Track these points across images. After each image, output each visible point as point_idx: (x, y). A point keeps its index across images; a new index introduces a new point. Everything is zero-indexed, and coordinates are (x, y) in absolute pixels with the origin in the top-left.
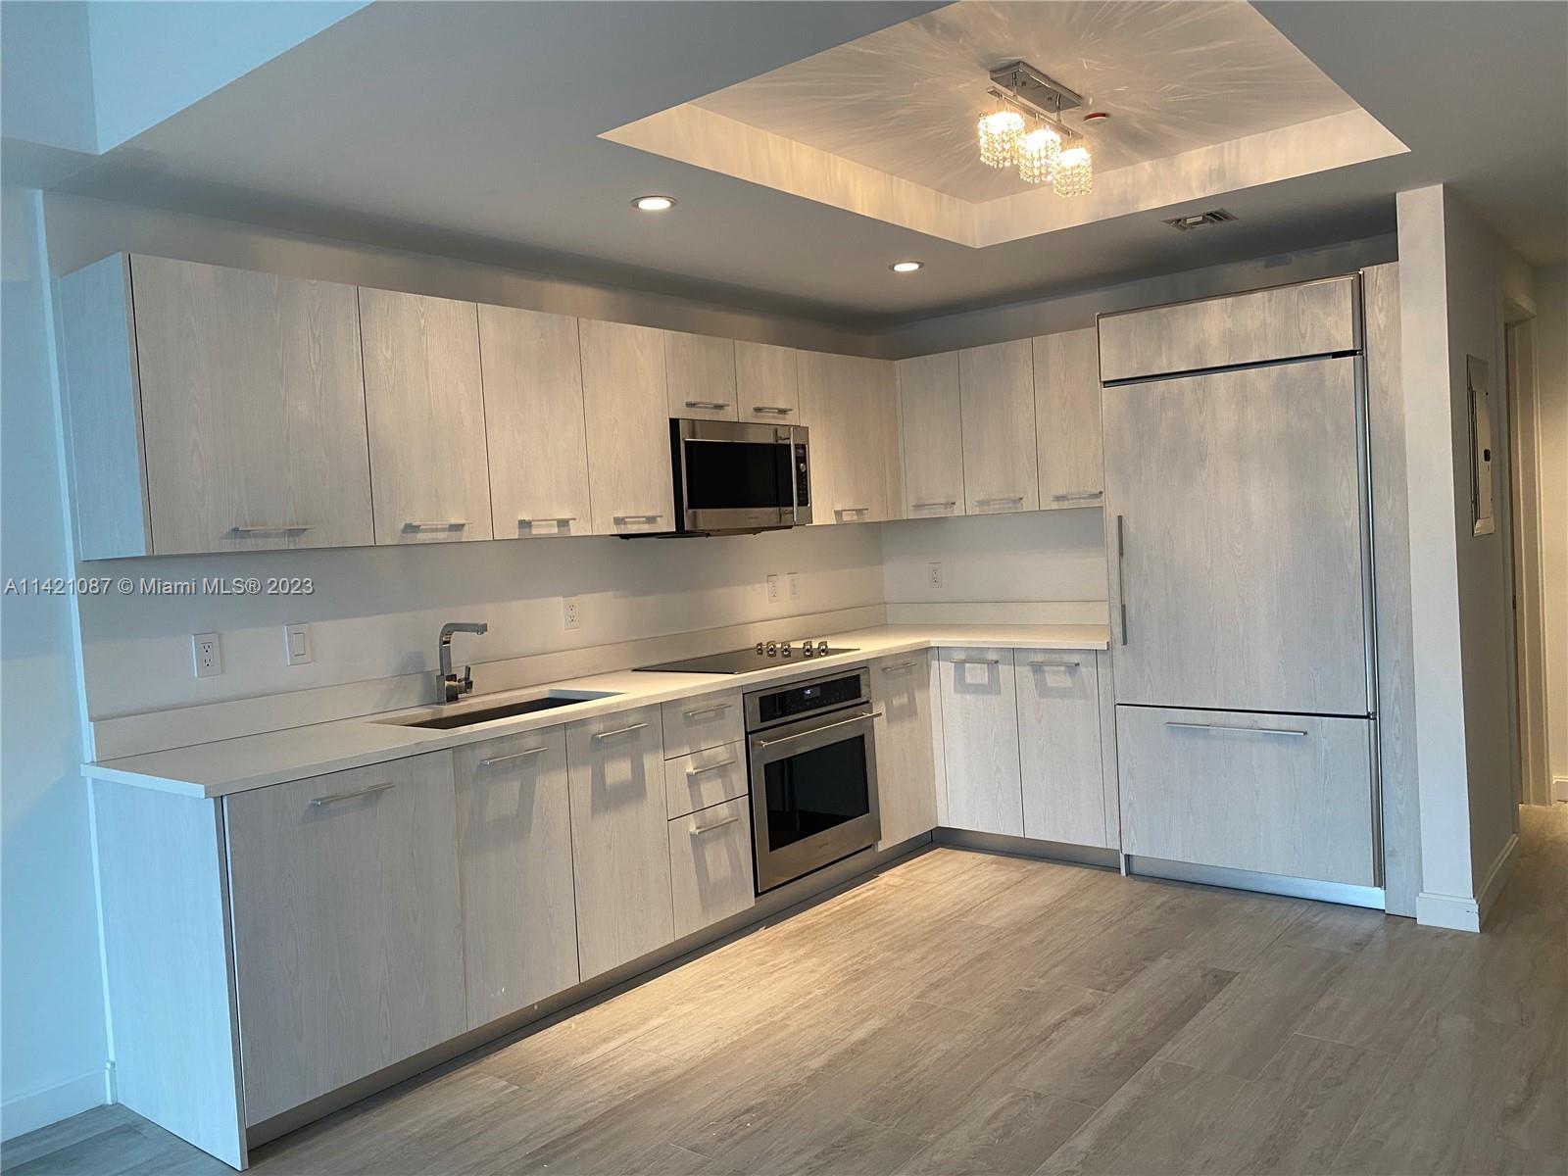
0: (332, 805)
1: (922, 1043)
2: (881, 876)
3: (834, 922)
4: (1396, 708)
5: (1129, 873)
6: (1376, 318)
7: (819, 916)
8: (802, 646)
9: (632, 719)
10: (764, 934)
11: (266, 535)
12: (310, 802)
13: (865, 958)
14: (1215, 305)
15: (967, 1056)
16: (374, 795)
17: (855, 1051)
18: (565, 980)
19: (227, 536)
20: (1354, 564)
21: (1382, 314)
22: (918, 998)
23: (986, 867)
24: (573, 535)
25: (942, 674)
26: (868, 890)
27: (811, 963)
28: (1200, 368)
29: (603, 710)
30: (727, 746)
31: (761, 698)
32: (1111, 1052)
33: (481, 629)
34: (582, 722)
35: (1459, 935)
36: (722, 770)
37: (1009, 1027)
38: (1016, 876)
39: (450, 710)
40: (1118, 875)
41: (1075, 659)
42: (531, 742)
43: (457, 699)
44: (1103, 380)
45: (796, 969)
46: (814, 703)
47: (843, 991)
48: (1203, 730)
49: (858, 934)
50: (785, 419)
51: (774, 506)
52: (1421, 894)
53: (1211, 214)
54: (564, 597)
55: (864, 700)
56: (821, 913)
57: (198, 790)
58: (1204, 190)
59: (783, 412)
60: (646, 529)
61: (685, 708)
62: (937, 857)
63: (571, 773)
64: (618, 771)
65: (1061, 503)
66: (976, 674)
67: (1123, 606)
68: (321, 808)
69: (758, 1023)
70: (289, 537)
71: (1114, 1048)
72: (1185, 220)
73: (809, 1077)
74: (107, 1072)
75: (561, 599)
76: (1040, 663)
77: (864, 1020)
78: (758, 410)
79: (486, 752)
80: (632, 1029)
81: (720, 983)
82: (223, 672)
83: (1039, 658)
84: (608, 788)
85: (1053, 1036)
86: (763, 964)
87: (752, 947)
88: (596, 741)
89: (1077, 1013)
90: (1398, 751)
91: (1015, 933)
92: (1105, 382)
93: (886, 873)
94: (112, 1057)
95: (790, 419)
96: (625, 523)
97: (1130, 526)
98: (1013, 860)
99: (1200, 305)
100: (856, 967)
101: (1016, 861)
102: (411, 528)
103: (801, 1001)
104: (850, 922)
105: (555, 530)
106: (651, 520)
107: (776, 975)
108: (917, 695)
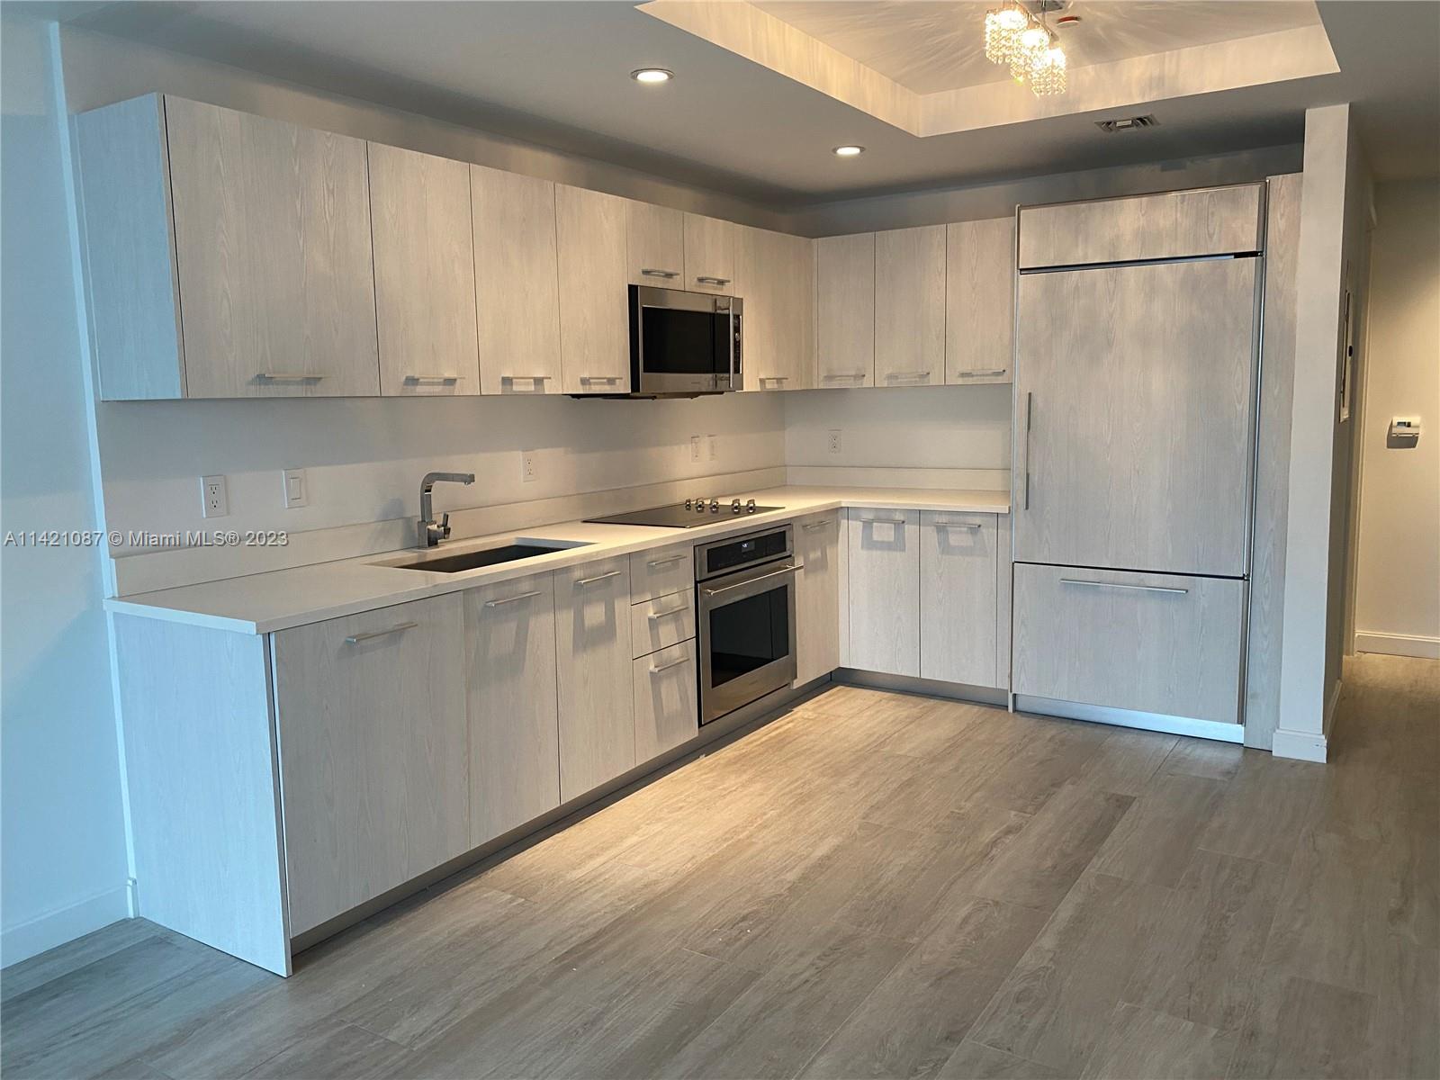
0: (364, 643)
1: (881, 858)
2: (795, 710)
3: (767, 751)
4: (1268, 572)
5: (1015, 710)
6: (1277, 223)
7: (751, 746)
8: (731, 503)
9: (607, 567)
10: (704, 761)
11: (287, 383)
12: (343, 640)
13: (805, 783)
14: (1131, 203)
15: (923, 870)
16: (397, 634)
17: (823, 865)
18: (549, 803)
19: (251, 383)
20: (1242, 445)
21: (1284, 220)
22: (864, 818)
23: (887, 703)
24: (547, 393)
25: (851, 531)
26: (788, 723)
27: (758, 786)
28: (1112, 260)
29: (584, 558)
30: (679, 594)
31: (708, 550)
32: (1047, 866)
33: (470, 479)
34: (566, 570)
35: (1309, 765)
36: (677, 615)
37: (953, 845)
38: (915, 711)
39: (433, 554)
40: (1005, 711)
41: (978, 520)
42: (525, 586)
43: (436, 544)
44: (1020, 267)
45: (745, 792)
46: (751, 556)
47: (795, 812)
48: (1093, 587)
49: (792, 762)
50: (722, 290)
51: (710, 372)
52: (1277, 731)
53: (1141, 119)
54: (523, 451)
55: (788, 553)
56: (752, 742)
57: (250, 627)
58: (1144, 96)
59: (721, 282)
60: (607, 389)
61: (648, 558)
62: (840, 694)
63: (558, 616)
64: (595, 614)
65: (966, 379)
66: (884, 533)
67: (1028, 475)
68: (355, 645)
69: (726, 840)
70: (306, 384)
71: (1049, 863)
72: (1115, 123)
73: (789, 888)
74: (129, 889)
75: (521, 453)
76: (943, 524)
77: (822, 838)
78: (701, 280)
79: (490, 595)
80: (611, 847)
81: (681, 805)
82: (228, 513)
83: (944, 519)
84: (586, 629)
85: (994, 852)
86: (713, 788)
87: (699, 773)
88: (578, 586)
89: (1008, 832)
90: (1266, 607)
91: (931, 762)
92: (1021, 270)
93: (800, 707)
94: (133, 874)
95: (726, 291)
96: (590, 384)
97: (1039, 401)
98: (908, 697)
99: (1117, 202)
100: (799, 791)
101: (914, 699)
102: (412, 381)
103: (760, 821)
104: (780, 750)
105: (532, 388)
106: (611, 381)
107: (728, 798)
108: (828, 551)
